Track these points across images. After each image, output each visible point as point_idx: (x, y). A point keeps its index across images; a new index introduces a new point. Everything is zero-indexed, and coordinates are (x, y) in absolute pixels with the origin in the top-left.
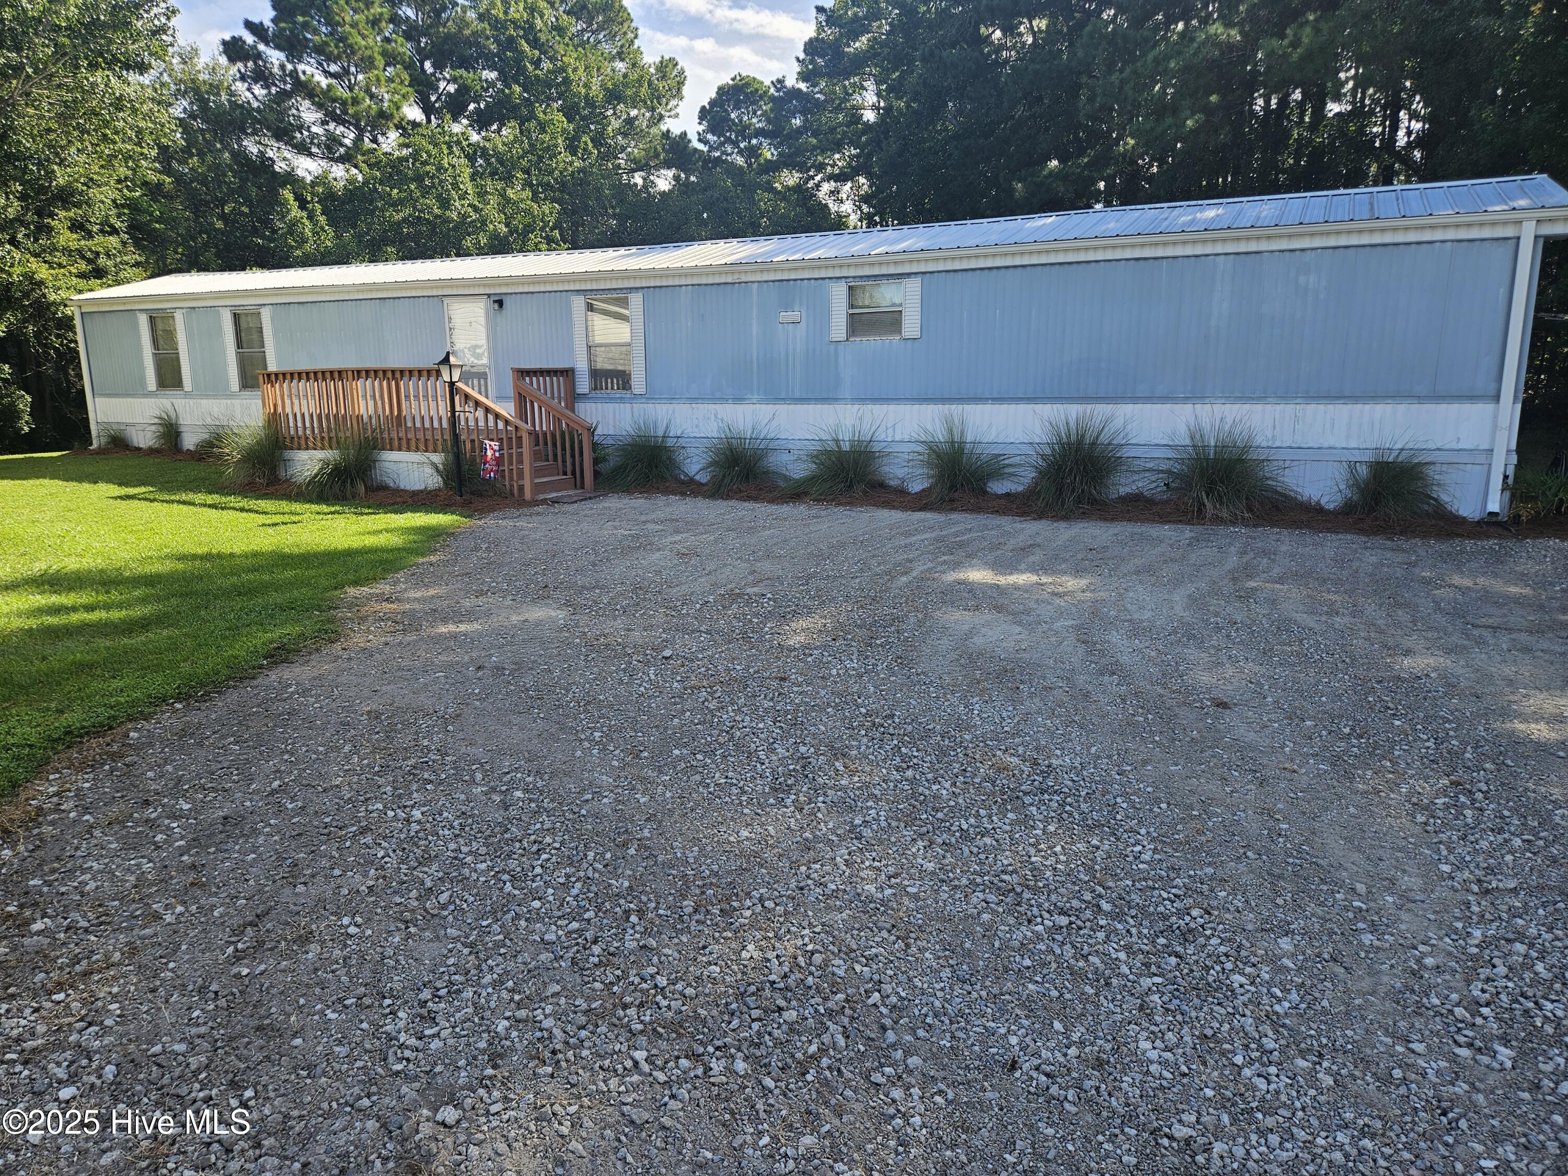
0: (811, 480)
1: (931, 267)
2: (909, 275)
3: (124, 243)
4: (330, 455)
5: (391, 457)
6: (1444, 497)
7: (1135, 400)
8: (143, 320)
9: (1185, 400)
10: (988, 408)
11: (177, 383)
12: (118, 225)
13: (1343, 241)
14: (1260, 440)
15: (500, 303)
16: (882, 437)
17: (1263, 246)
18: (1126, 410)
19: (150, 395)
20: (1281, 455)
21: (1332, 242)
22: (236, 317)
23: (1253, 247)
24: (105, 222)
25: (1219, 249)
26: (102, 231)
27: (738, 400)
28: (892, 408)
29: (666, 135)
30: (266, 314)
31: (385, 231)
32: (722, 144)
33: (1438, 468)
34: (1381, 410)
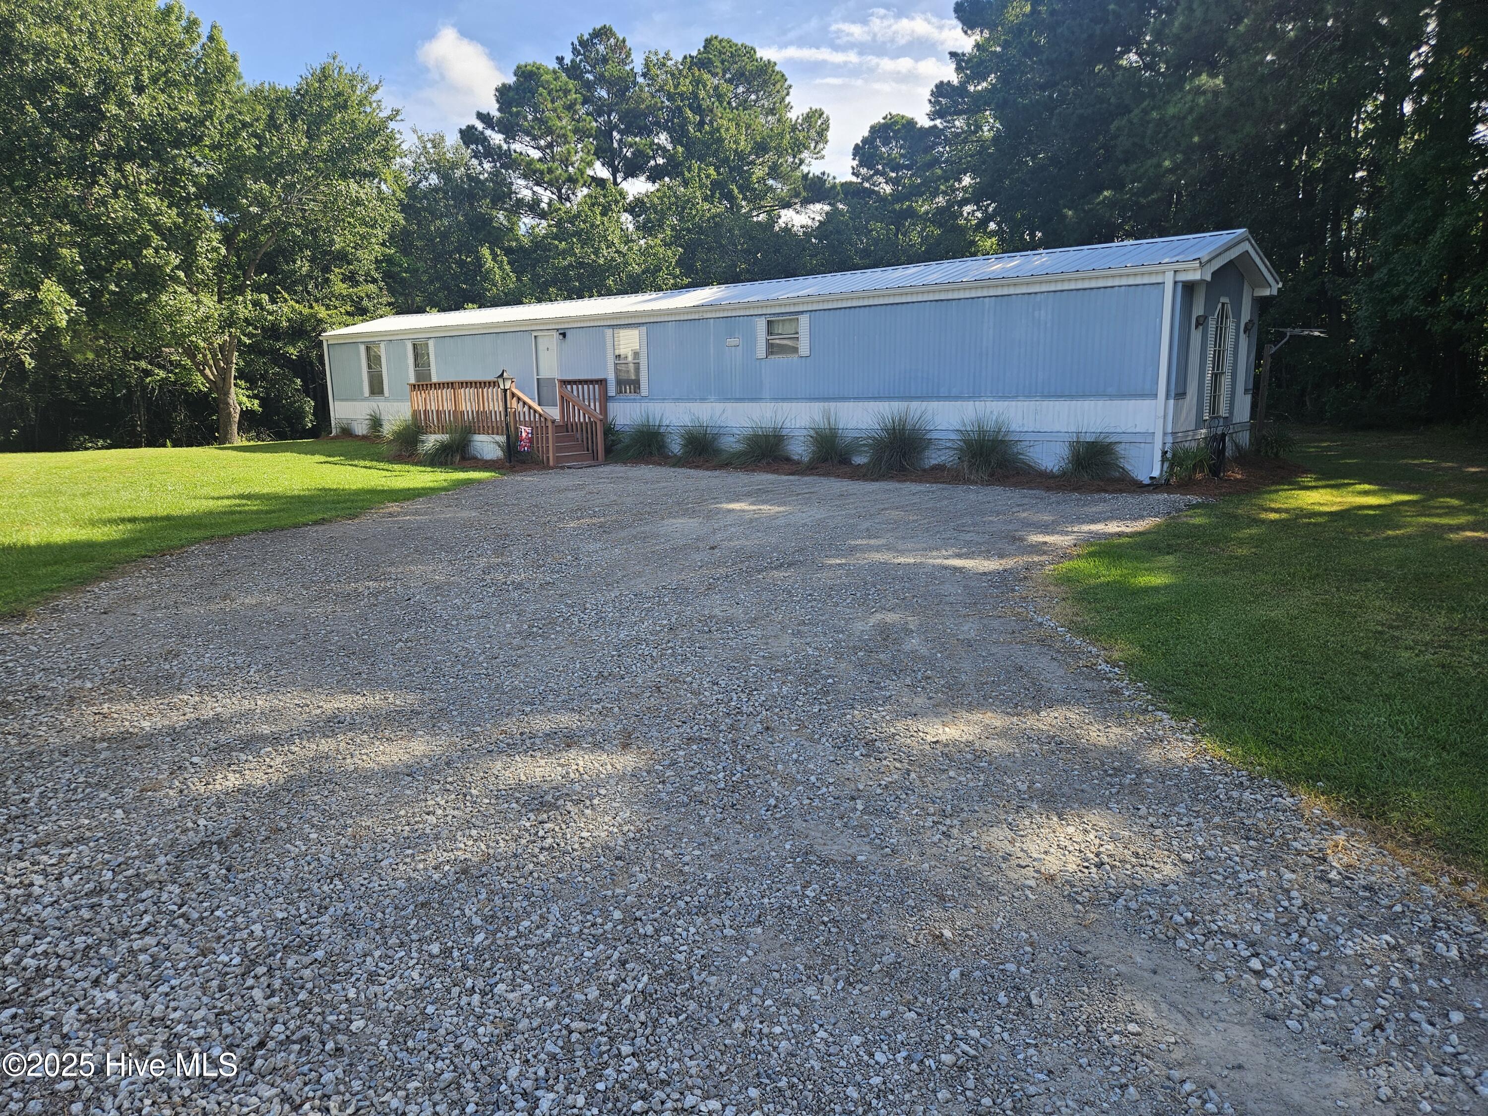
0: (739, 455)
1: (815, 307)
2: (802, 312)
3: (381, 289)
4: (445, 437)
5: (478, 438)
6: (1128, 467)
7: (939, 398)
8: (362, 348)
9: (969, 398)
10: (850, 405)
11: (381, 392)
12: (376, 275)
13: (1059, 287)
14: (1014, 427)
15: (564, 335)
16: (788, 425)
17: (1012, 291)
18: (934, 405)
19: (366, 399)
20: (1028, 437)
21: (1053, 288)
22: (415, 346)
23: (1005, 291)
24: (367, 274)
25: (985, 293)
26: (366, 281)
27: (703, 400)
28: (794, 405)
29: (805, 177)
30: (431, 343)
31: (556, 274)
32: (872, 176)
33: (1123, 446)
34: (1088, 405)
